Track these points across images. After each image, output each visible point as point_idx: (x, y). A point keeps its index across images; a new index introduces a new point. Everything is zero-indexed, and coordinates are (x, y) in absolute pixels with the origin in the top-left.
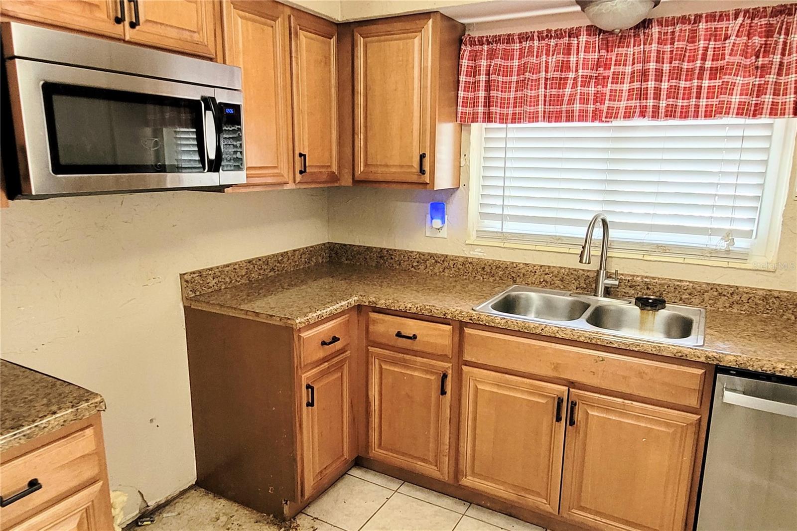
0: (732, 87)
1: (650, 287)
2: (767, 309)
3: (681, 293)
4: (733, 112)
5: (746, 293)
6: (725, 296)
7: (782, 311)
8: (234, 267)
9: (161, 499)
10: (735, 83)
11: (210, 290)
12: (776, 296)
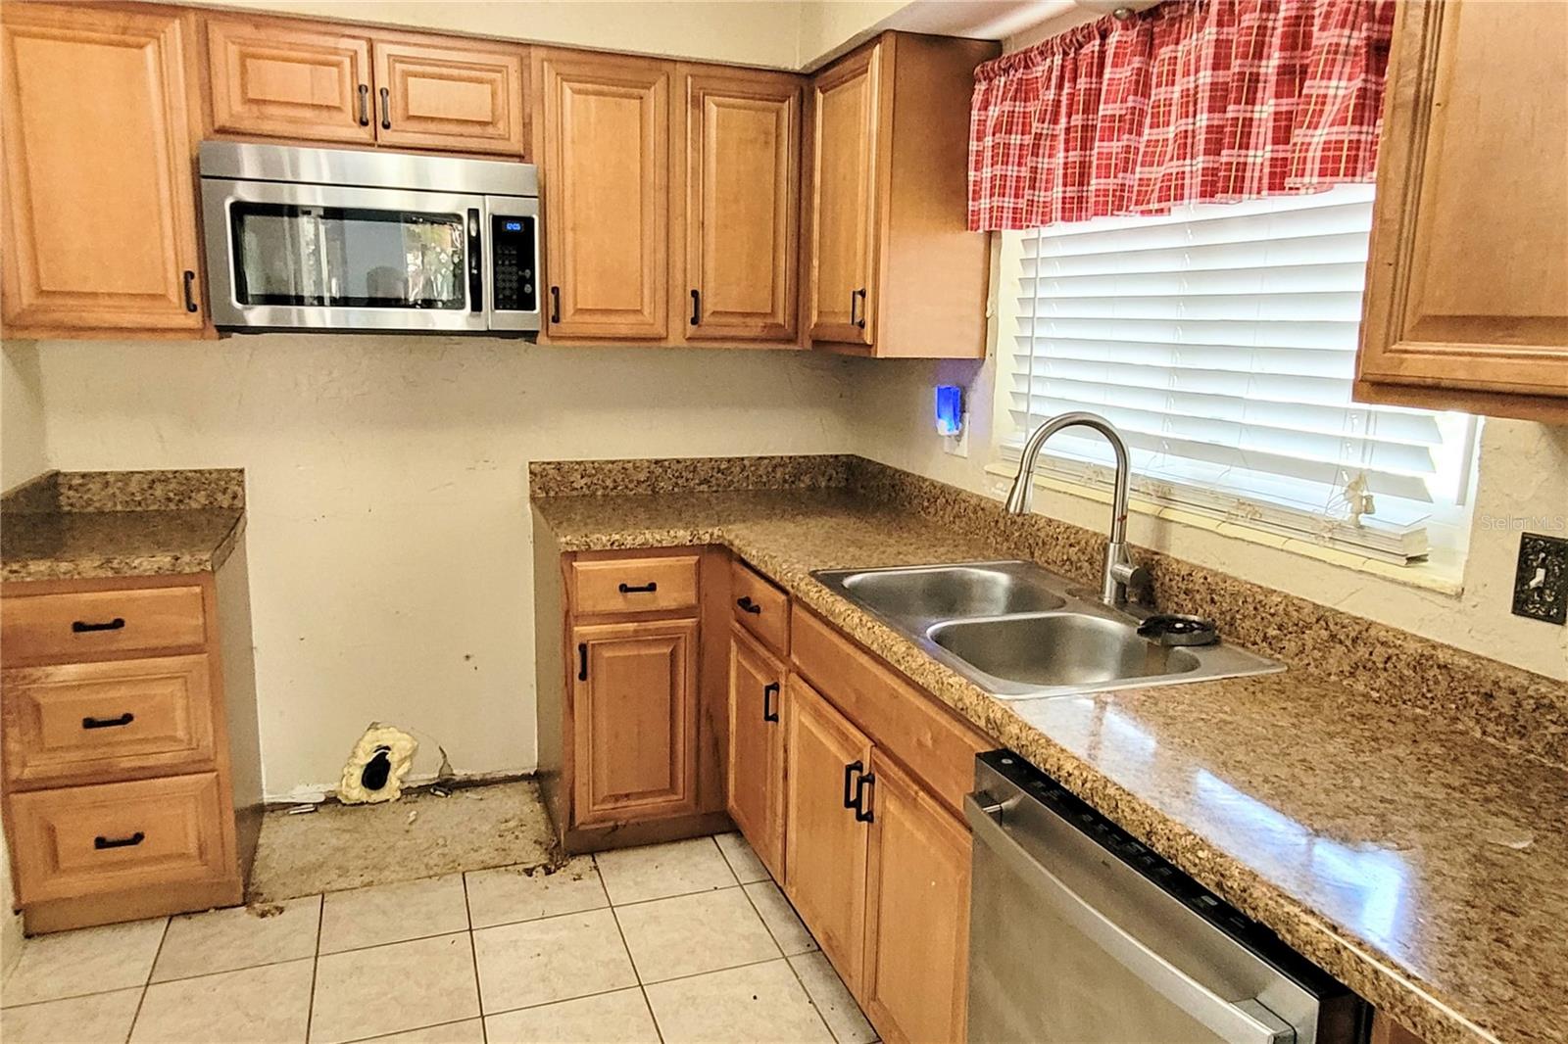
0: (1318, 107)
1: (1216, 598)
2: (1423, 695)
3: (1265, 622)
4: (1312, 170)
5: (1382, 644)
6: (1341, 642)
7: (1453, 706)
8: (625, 468)
9: (476, 773)
10: (1325, 96)
11: (575, 493)
12: (1442, 661)
